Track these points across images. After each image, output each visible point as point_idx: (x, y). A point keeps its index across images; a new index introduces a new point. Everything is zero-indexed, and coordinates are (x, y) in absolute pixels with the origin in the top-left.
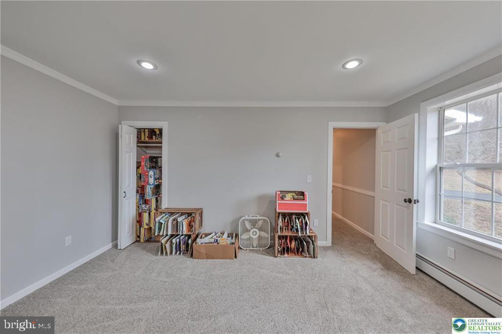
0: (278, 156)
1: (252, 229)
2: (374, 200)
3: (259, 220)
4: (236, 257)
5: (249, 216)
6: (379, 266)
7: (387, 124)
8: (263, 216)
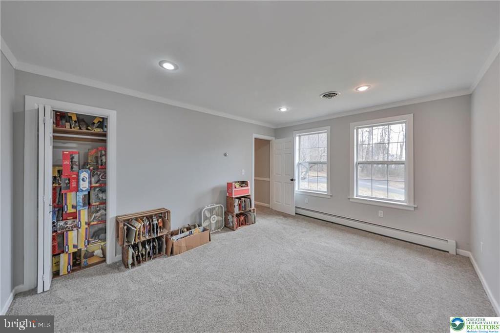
0: (225, 155)
1: (211, 216)
2: (269, 184)
3: (216, 207)
4: (210, 240)
5: (208, 206)
6: (282, 217)
7: (276, 139)
8: (218, 204)
